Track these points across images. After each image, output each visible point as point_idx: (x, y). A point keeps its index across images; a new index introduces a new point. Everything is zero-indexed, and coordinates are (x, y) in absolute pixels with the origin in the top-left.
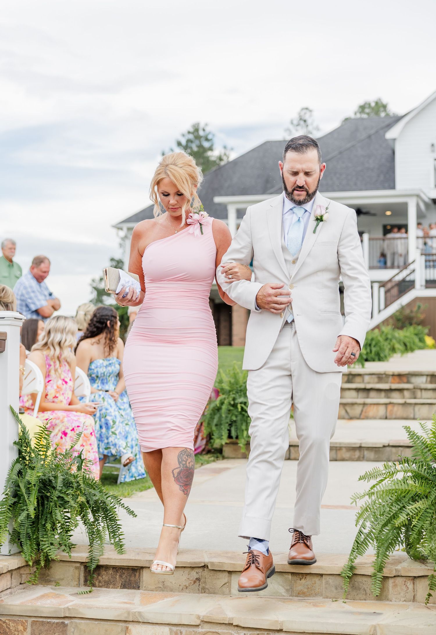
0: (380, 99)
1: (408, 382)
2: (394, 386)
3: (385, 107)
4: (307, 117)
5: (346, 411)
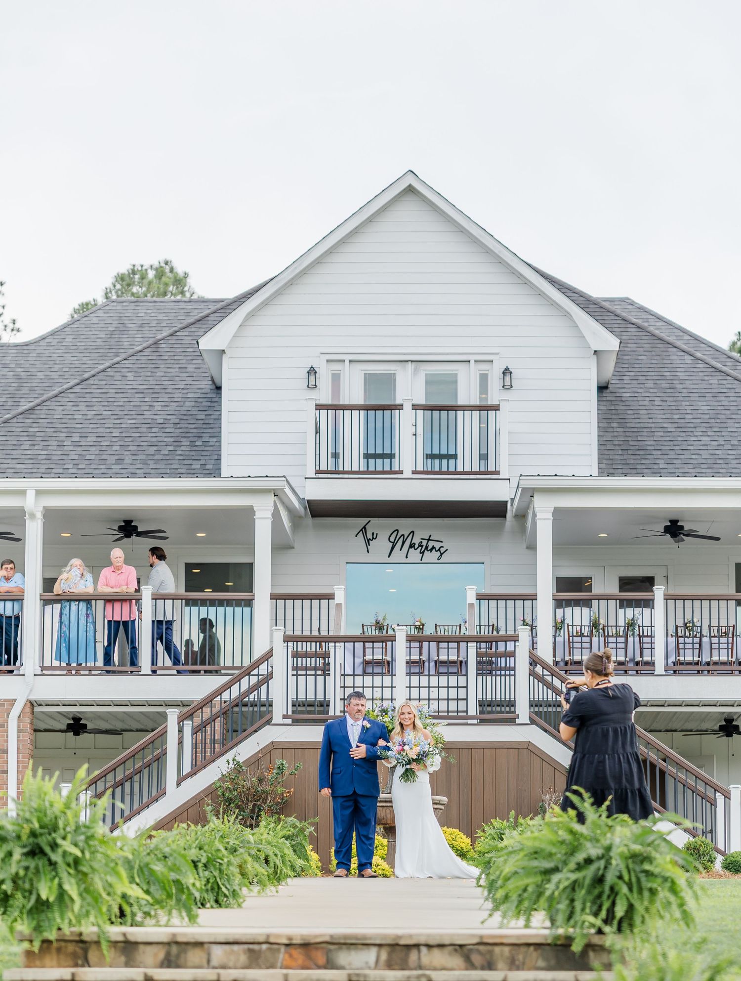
1: (330, 965)
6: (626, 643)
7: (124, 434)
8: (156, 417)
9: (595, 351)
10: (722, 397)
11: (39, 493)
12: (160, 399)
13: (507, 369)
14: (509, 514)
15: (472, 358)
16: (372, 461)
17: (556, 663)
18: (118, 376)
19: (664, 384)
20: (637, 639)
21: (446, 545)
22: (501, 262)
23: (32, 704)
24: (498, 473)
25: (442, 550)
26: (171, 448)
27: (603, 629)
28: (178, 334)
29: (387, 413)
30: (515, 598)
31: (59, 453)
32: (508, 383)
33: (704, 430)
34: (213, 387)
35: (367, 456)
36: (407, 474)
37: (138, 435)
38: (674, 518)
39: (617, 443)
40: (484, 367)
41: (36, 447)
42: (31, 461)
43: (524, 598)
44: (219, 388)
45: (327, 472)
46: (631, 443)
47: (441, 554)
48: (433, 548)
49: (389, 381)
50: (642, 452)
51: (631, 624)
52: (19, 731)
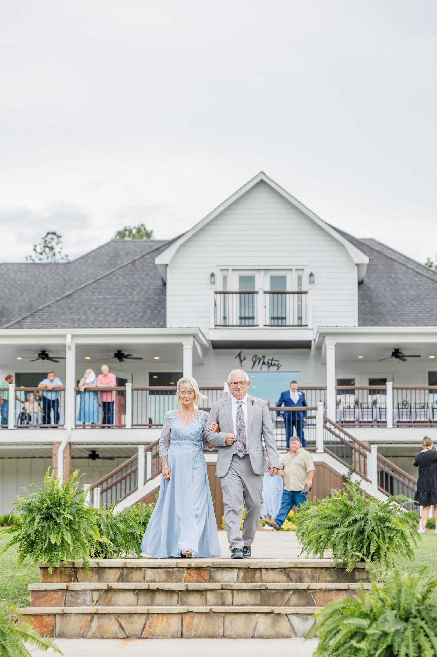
0: (142, 225)
1: (211, 580)
2: (192, 586)
3: (149, 235)
4: (54, 244)
5: (121, 626)
6: (372, 411)
7: (118, 307)
8: (133, 299)
9: (357, 264)
10: (421, 287)
11: (73, 336)
12: (136, 290)
13: (312, 273)
14: (313, 347)
15: (294, 268)
16: (243, 321)
17: (337, 422)
18: (114, 278)
19: (391, 281)
20: (378, 409)
21: (281, 363)
22: (308, 218)
23: (70, 444)
24: (307, 326)
25: (279, 365)
26: (141, 314)
27: (361, 405)
28: (145, 257)
29: (251, 295)
30: (316, 389)
31: (85, 317)
32: (312, 280)
33: (412, 304)
34: (162, 283)
35: (241, 318)
36: (261, 326)
37: (124, 308)
38: (396, 348)
39: (367, 310)
40: (300, 272)
41: (73, 314)
42: (70, 321)
43: (320, 389)
44: (165, 284)
45: (220, 326)
46: (375, 311)
47: (279, 367)
48: (274, 364)
49: (252, 279)
50: (380, 315)
51: (375, 403)
52: (64, 458)
